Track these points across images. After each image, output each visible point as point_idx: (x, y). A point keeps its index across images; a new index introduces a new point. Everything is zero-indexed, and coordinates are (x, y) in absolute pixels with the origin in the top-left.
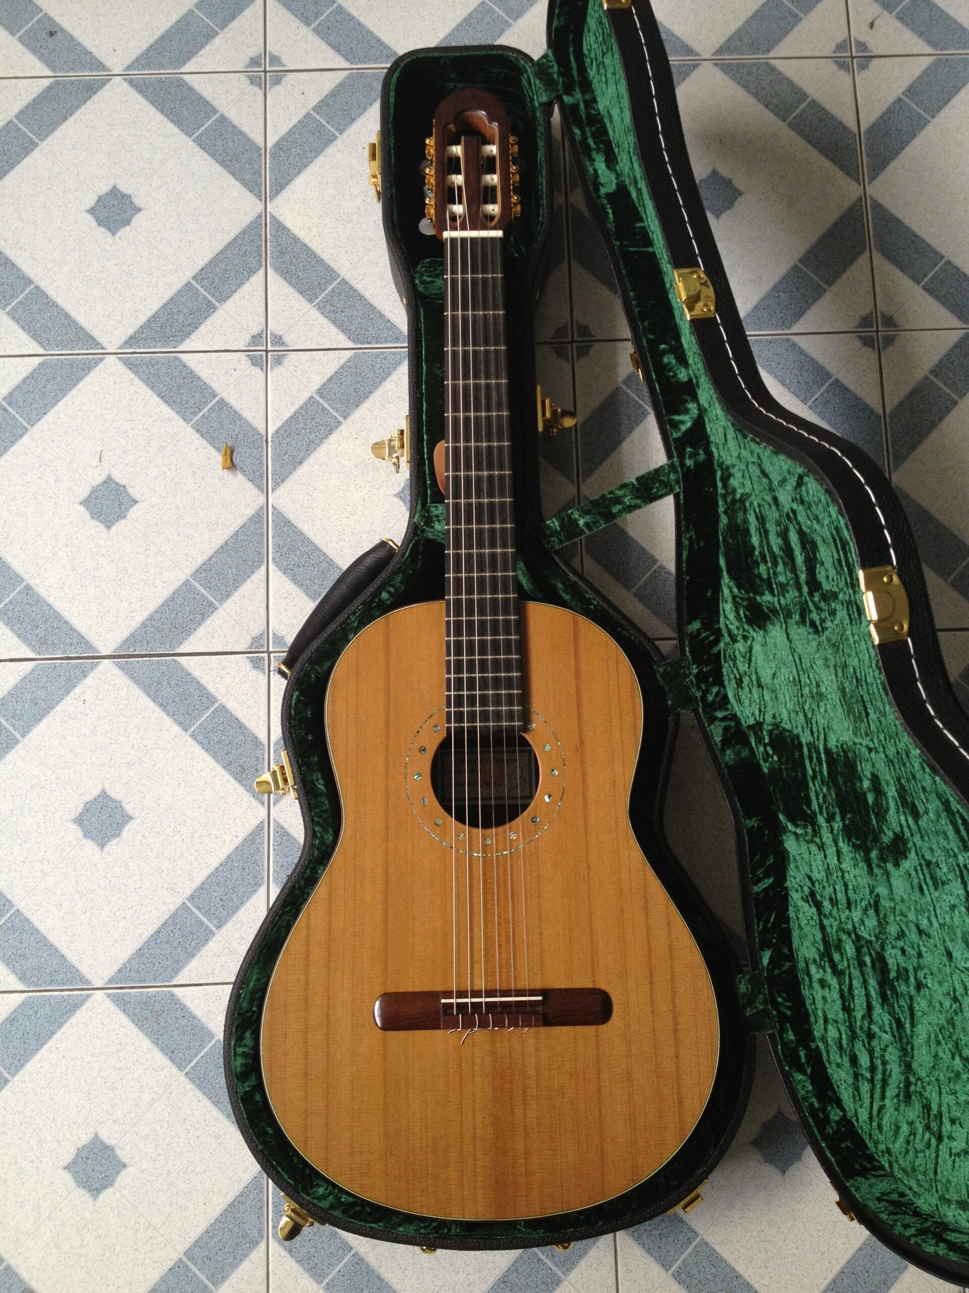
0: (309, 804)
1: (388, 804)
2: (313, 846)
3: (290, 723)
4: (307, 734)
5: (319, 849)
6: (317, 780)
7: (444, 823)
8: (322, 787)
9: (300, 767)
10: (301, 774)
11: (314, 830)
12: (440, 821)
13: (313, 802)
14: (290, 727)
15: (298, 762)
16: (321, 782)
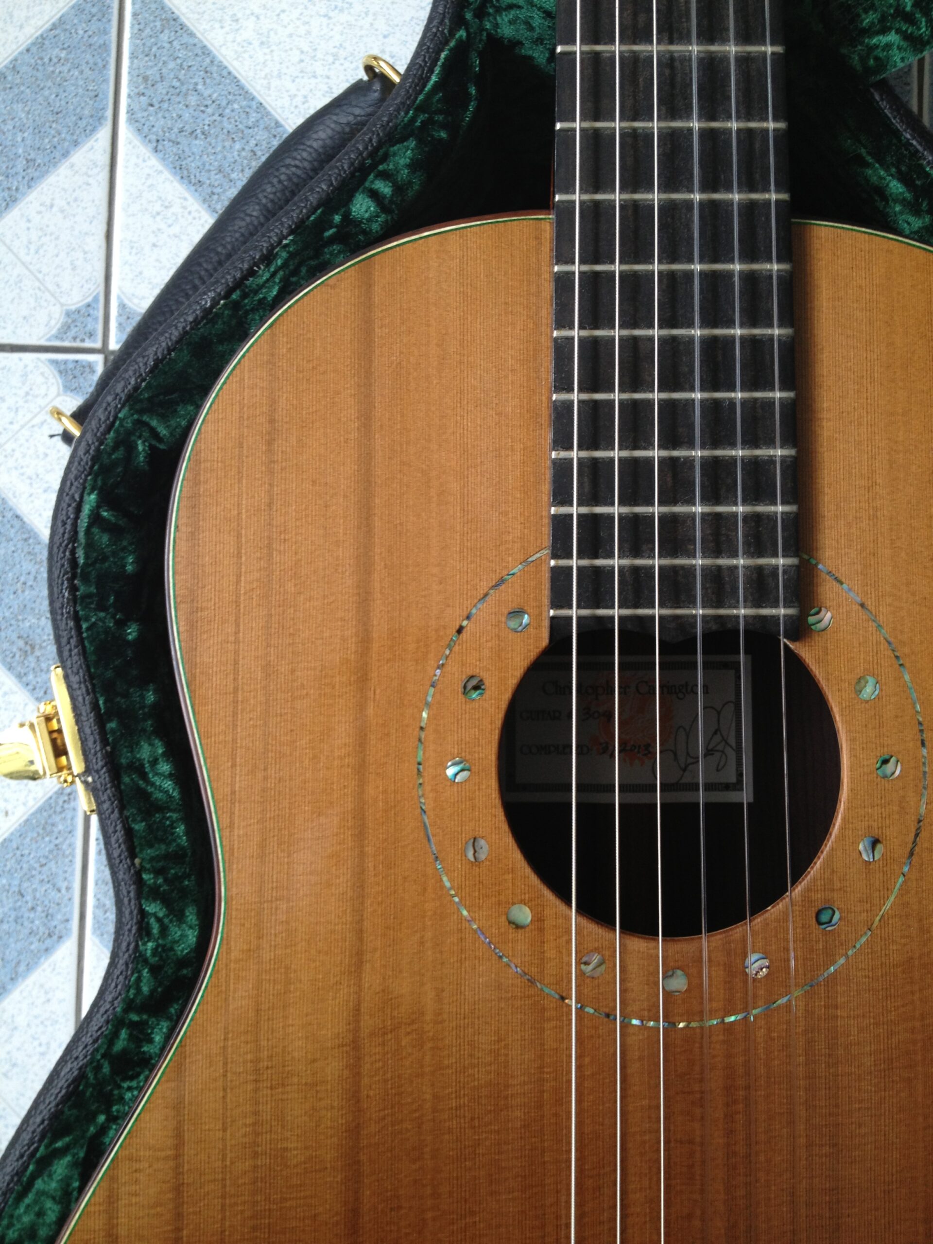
0: (129, 833)
1: (362, 855)
2: (138, 958)
3: (73, 589)
4: (121, 624)
5: (155, 970)
6: (154, 762)
7: (539, 919)
8: (168, 785)
9: (101, 721)
10: (104, 742)
11: (143, 913)
12: (524, 914)
13: (139, 827)
14: (74, 600)
15: (95, 706)
16: (165, 767)
